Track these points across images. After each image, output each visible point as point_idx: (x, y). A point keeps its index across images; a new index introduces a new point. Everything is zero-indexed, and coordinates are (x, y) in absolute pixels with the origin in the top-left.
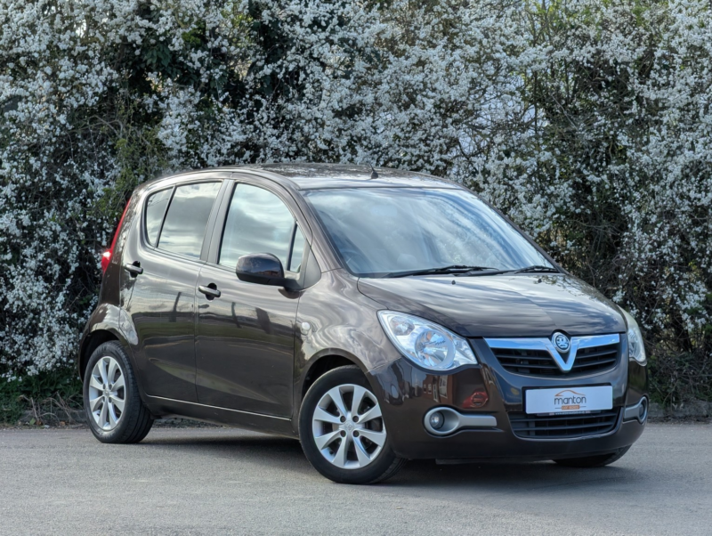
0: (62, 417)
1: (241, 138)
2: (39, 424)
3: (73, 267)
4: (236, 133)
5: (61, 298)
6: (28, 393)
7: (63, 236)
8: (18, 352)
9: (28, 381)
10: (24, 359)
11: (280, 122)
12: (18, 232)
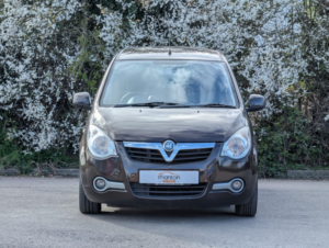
0: (52, 172)
1: (141, 37)
2: (40, 176)
3: (58, 99)
4: (139, 34)
5: (51, 114)
6: (36, 160)
7: (53, 84)
8: (31, 140)
9: (36, 155)
10: (34, 143)
11: (161, 29)
12: (32, 82)
